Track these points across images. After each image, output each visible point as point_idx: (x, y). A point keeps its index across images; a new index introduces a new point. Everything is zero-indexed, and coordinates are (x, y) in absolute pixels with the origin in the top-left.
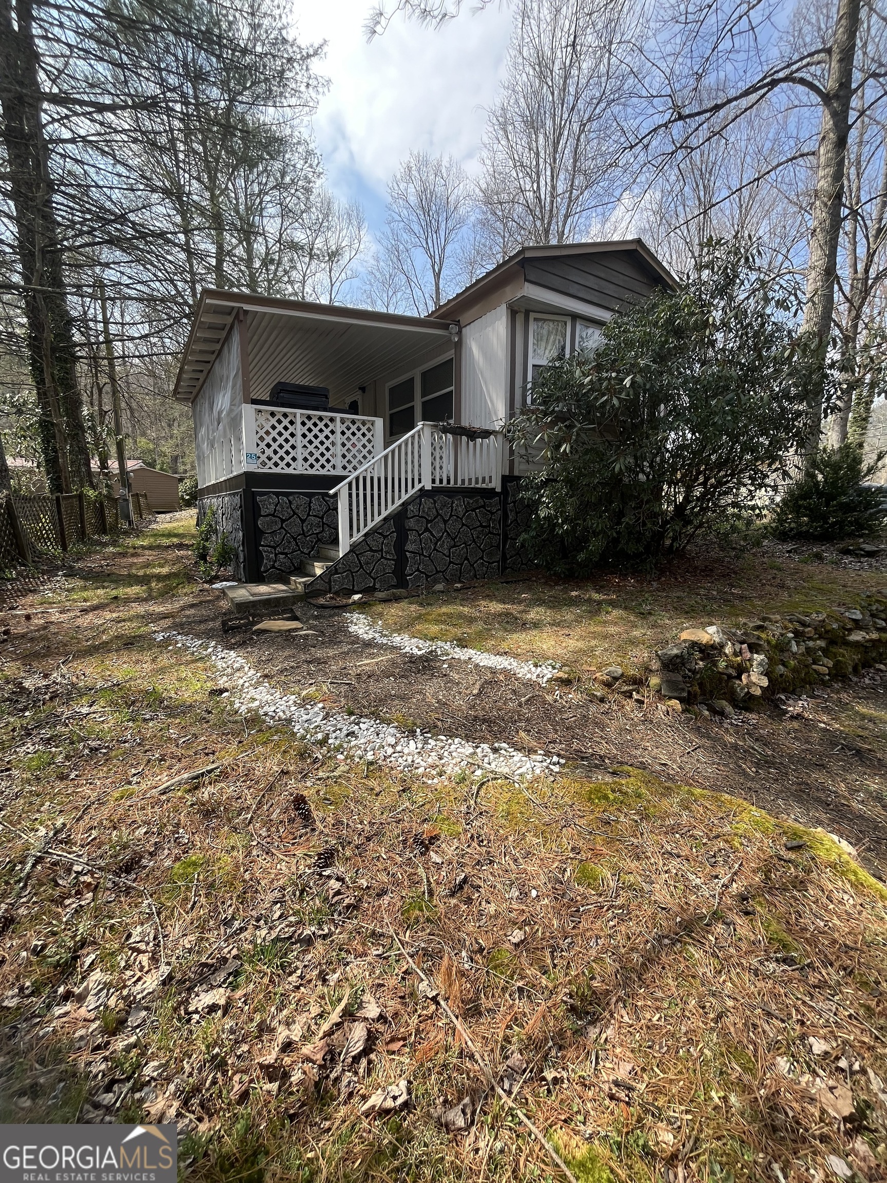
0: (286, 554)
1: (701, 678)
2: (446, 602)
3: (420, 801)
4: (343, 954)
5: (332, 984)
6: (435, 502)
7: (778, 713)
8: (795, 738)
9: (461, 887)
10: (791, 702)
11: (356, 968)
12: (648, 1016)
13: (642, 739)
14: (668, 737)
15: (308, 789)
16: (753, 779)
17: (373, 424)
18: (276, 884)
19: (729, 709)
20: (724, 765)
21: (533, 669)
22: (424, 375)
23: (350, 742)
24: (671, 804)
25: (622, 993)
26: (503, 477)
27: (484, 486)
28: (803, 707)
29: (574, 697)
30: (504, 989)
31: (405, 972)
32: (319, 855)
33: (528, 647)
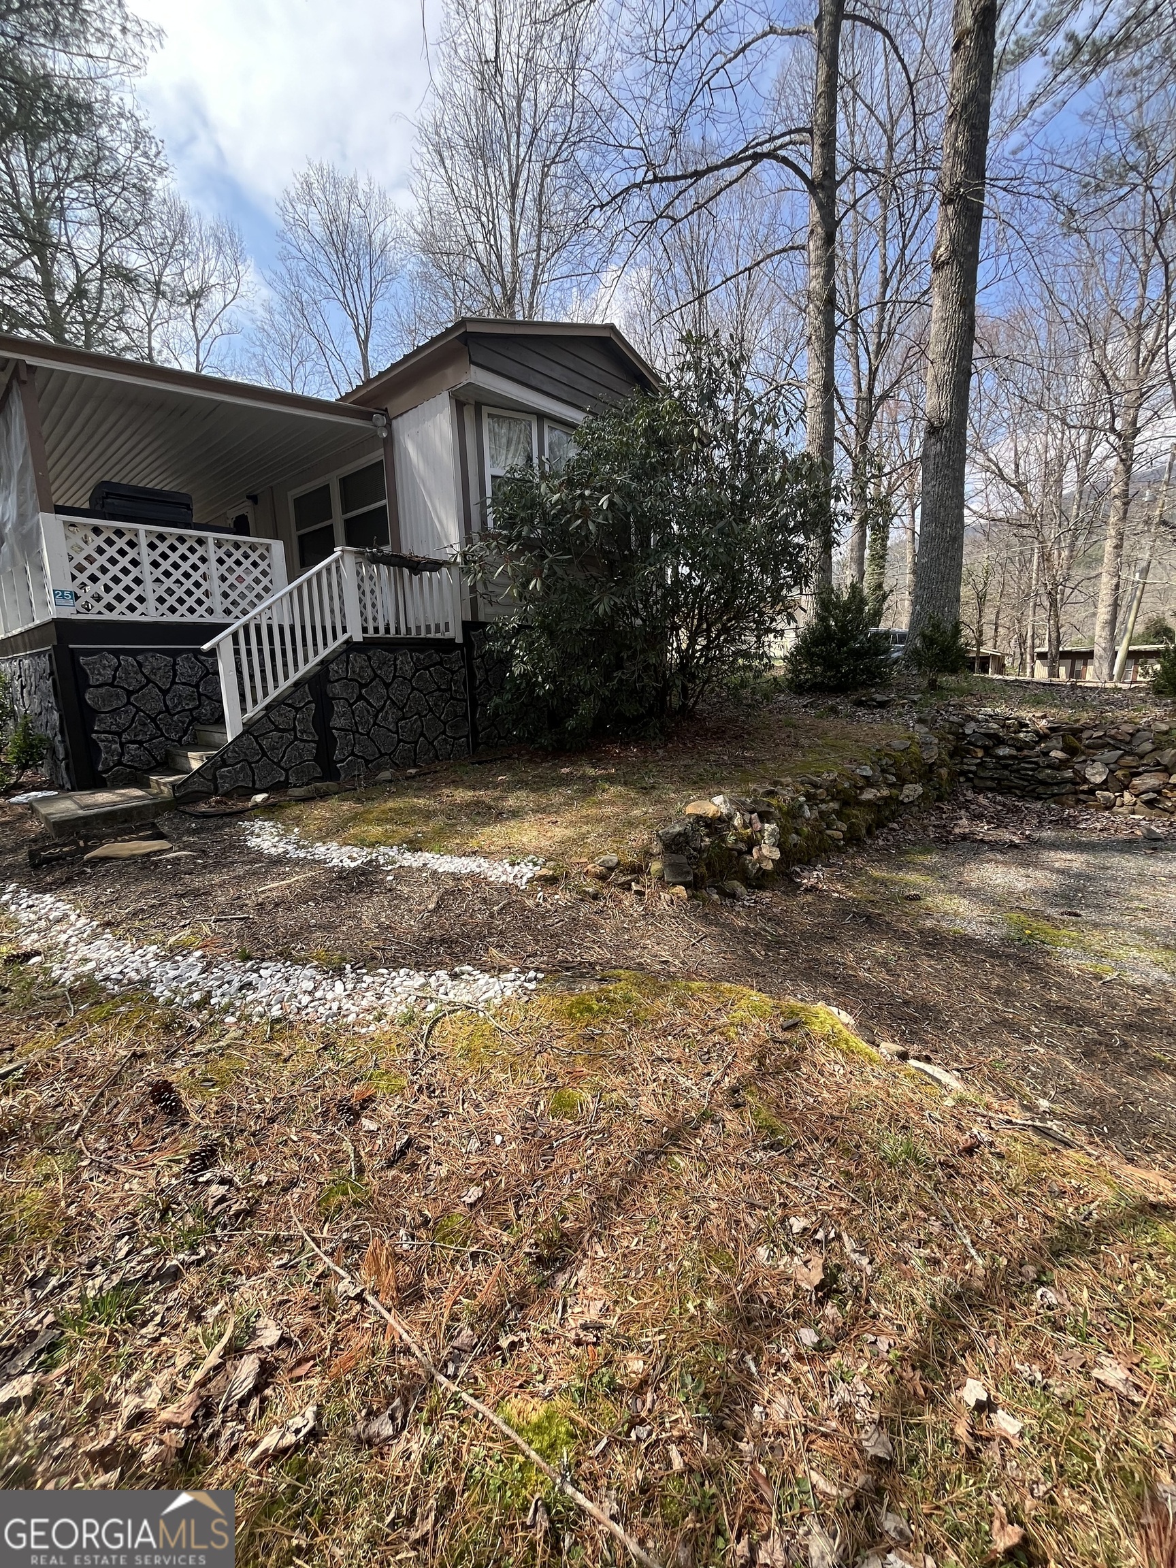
0: (140, 743)
1: (710, 857)
2: (392, 795)
3: (349, 1057)
4: (229, 1277)
5: (210, 1320)
6: (369, 659)
7: (792, 887)
8: (809, 913)
9: (402, 1152)
10: (806, 874)
11: (249, 1291)
12: (625, 1243)
13: (642, 937)
14: (671, 930)
15: (178, 1073)
16: (762, 963)
17: (268, 548)
18: (121, 1211)
19: (741, 889)
20: (732, 953)
21: (509, 869)
22: (344, 481)
23: (245, 997)
24: (664, 1004)
25: (596, 1226)
26: (465, 624)
27: (439, 635)
28: (818, 877)
29: (561, 897)
30: (454, 1261)
31: (322, 1276)
32: (192, 1157)
33: (502, 842)
